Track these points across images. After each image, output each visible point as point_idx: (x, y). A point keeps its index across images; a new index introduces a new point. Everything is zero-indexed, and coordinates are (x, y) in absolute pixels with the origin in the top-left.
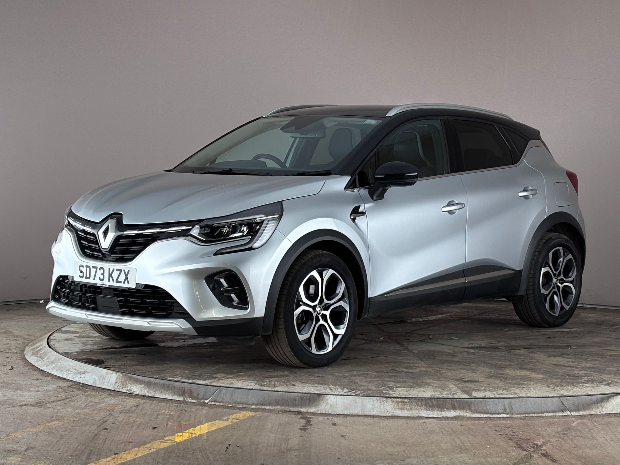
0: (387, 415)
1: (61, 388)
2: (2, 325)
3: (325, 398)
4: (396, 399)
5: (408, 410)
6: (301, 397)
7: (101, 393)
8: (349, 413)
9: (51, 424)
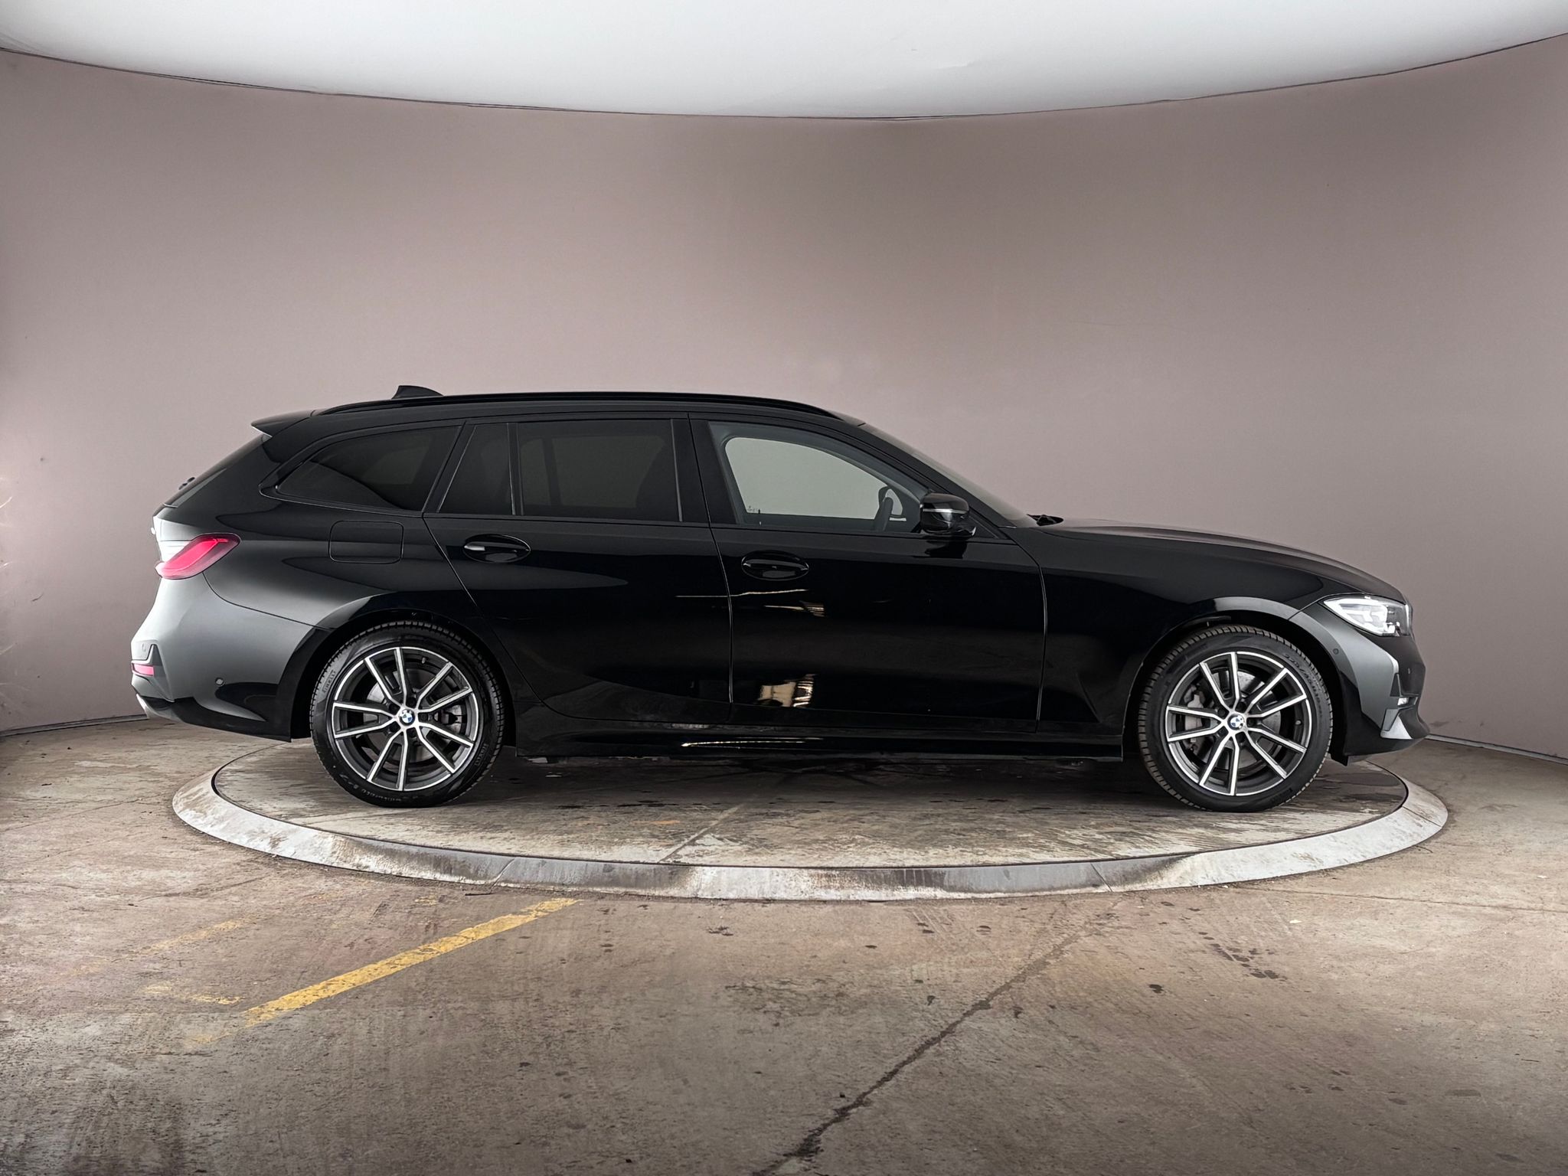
0: (803, 897)
1: (238, 864)
2: (133, 755)
3: (695, 872)
4: (816, 871)
5: (837, 889)
6: (654, 870)
7: (305, 871)
8: (737, 897)
9: (222, 925)
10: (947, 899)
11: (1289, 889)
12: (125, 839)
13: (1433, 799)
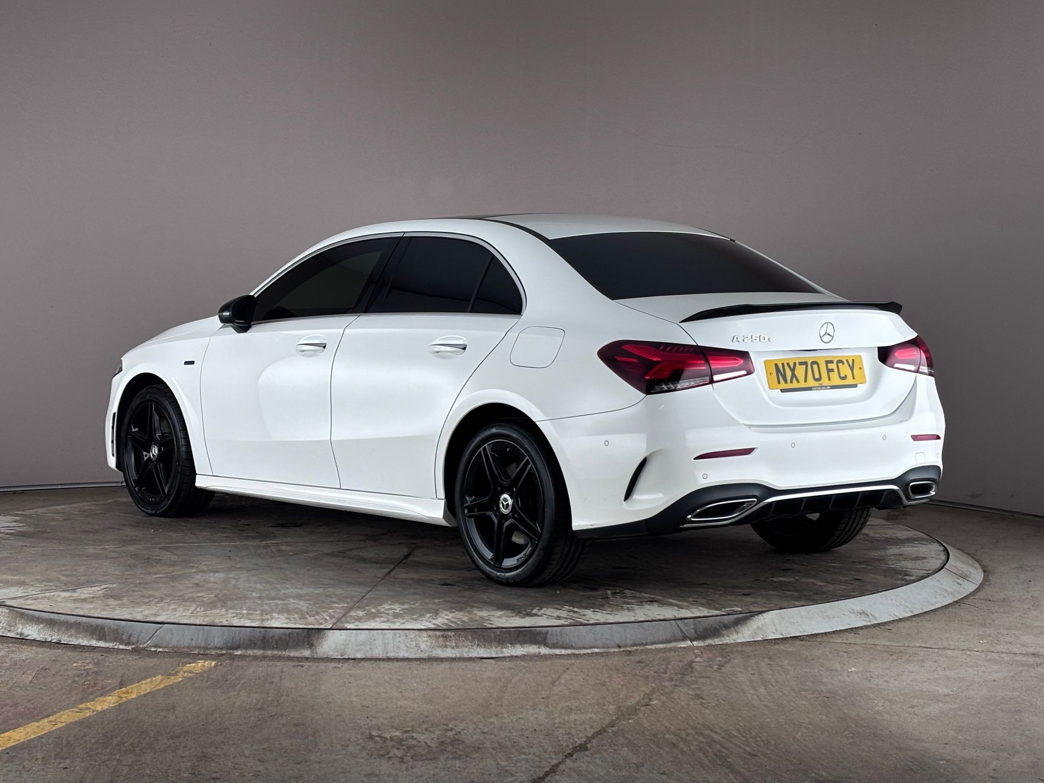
0: (422, 655)
3: (326, 635)
4: (434, 632)
5: (453, 648)
6: (289, 634)
8: (363, 657)
10: (549, 655)
11: (846, 641)
13: (971, 561)
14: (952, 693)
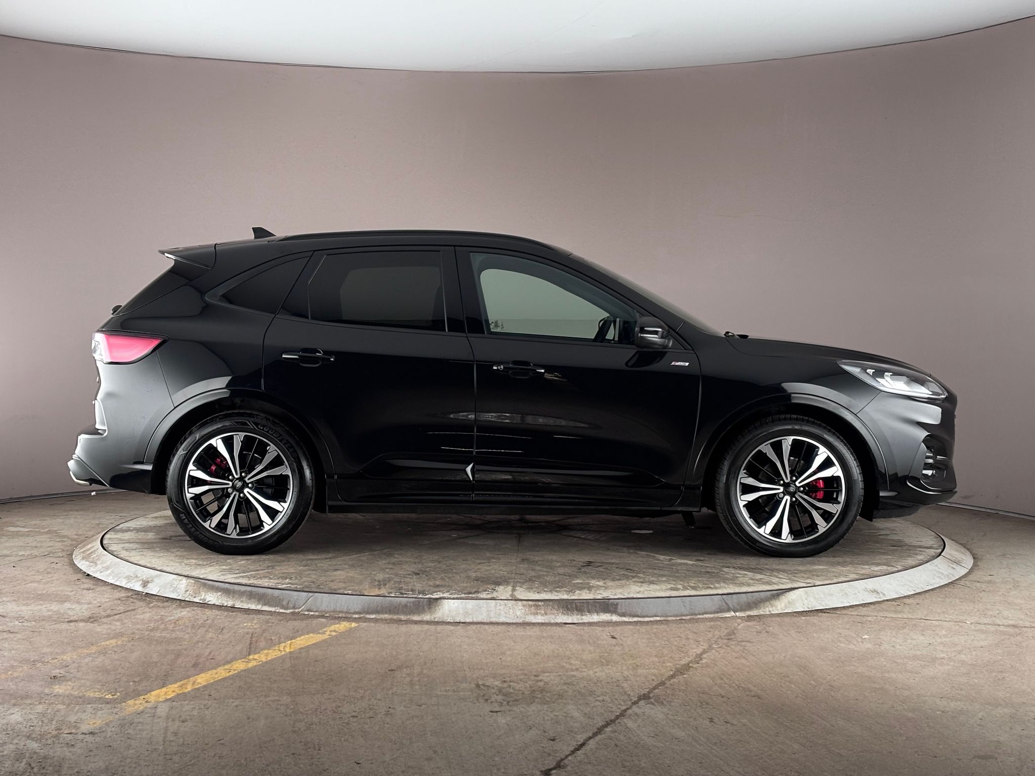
0: (518, 621)
1: (119, 599)
2: (44, 523)
3: (441, 604)
4: (527, 602)
5: (542, 615)
6: (413, 602)
7: (166, 604)
8: (471, 621)
9: (108, 643)
10: (619, 622)
11: (862, 614)
12: (39, 582)
13: (963, 550)
14: (947, 656)
